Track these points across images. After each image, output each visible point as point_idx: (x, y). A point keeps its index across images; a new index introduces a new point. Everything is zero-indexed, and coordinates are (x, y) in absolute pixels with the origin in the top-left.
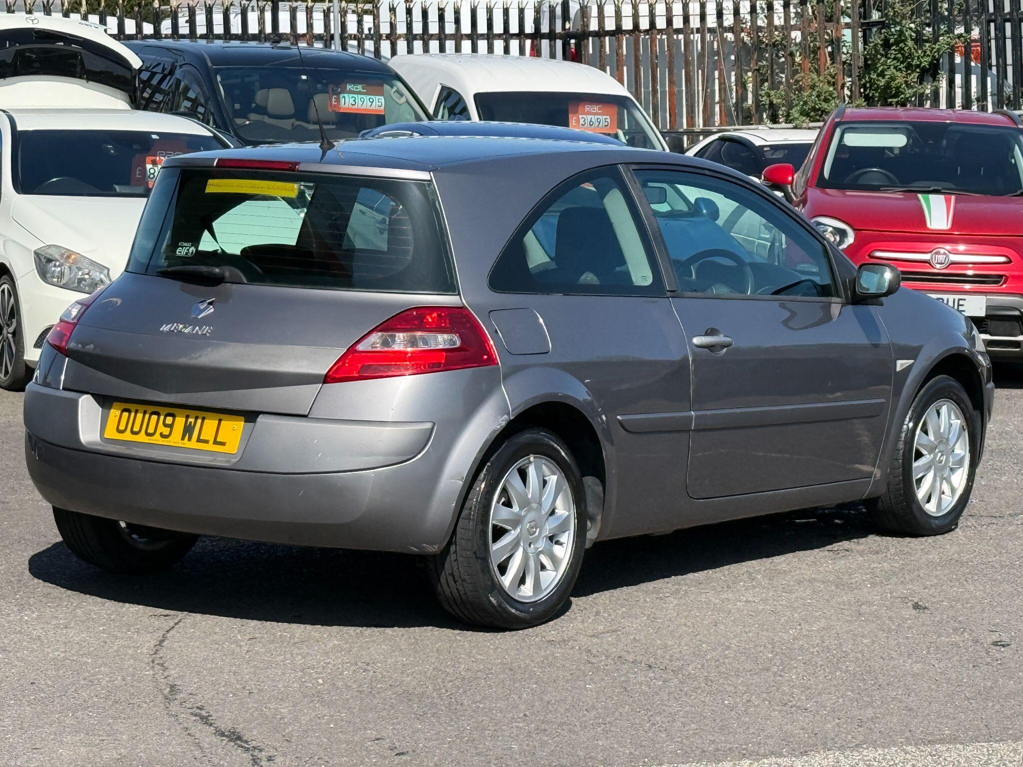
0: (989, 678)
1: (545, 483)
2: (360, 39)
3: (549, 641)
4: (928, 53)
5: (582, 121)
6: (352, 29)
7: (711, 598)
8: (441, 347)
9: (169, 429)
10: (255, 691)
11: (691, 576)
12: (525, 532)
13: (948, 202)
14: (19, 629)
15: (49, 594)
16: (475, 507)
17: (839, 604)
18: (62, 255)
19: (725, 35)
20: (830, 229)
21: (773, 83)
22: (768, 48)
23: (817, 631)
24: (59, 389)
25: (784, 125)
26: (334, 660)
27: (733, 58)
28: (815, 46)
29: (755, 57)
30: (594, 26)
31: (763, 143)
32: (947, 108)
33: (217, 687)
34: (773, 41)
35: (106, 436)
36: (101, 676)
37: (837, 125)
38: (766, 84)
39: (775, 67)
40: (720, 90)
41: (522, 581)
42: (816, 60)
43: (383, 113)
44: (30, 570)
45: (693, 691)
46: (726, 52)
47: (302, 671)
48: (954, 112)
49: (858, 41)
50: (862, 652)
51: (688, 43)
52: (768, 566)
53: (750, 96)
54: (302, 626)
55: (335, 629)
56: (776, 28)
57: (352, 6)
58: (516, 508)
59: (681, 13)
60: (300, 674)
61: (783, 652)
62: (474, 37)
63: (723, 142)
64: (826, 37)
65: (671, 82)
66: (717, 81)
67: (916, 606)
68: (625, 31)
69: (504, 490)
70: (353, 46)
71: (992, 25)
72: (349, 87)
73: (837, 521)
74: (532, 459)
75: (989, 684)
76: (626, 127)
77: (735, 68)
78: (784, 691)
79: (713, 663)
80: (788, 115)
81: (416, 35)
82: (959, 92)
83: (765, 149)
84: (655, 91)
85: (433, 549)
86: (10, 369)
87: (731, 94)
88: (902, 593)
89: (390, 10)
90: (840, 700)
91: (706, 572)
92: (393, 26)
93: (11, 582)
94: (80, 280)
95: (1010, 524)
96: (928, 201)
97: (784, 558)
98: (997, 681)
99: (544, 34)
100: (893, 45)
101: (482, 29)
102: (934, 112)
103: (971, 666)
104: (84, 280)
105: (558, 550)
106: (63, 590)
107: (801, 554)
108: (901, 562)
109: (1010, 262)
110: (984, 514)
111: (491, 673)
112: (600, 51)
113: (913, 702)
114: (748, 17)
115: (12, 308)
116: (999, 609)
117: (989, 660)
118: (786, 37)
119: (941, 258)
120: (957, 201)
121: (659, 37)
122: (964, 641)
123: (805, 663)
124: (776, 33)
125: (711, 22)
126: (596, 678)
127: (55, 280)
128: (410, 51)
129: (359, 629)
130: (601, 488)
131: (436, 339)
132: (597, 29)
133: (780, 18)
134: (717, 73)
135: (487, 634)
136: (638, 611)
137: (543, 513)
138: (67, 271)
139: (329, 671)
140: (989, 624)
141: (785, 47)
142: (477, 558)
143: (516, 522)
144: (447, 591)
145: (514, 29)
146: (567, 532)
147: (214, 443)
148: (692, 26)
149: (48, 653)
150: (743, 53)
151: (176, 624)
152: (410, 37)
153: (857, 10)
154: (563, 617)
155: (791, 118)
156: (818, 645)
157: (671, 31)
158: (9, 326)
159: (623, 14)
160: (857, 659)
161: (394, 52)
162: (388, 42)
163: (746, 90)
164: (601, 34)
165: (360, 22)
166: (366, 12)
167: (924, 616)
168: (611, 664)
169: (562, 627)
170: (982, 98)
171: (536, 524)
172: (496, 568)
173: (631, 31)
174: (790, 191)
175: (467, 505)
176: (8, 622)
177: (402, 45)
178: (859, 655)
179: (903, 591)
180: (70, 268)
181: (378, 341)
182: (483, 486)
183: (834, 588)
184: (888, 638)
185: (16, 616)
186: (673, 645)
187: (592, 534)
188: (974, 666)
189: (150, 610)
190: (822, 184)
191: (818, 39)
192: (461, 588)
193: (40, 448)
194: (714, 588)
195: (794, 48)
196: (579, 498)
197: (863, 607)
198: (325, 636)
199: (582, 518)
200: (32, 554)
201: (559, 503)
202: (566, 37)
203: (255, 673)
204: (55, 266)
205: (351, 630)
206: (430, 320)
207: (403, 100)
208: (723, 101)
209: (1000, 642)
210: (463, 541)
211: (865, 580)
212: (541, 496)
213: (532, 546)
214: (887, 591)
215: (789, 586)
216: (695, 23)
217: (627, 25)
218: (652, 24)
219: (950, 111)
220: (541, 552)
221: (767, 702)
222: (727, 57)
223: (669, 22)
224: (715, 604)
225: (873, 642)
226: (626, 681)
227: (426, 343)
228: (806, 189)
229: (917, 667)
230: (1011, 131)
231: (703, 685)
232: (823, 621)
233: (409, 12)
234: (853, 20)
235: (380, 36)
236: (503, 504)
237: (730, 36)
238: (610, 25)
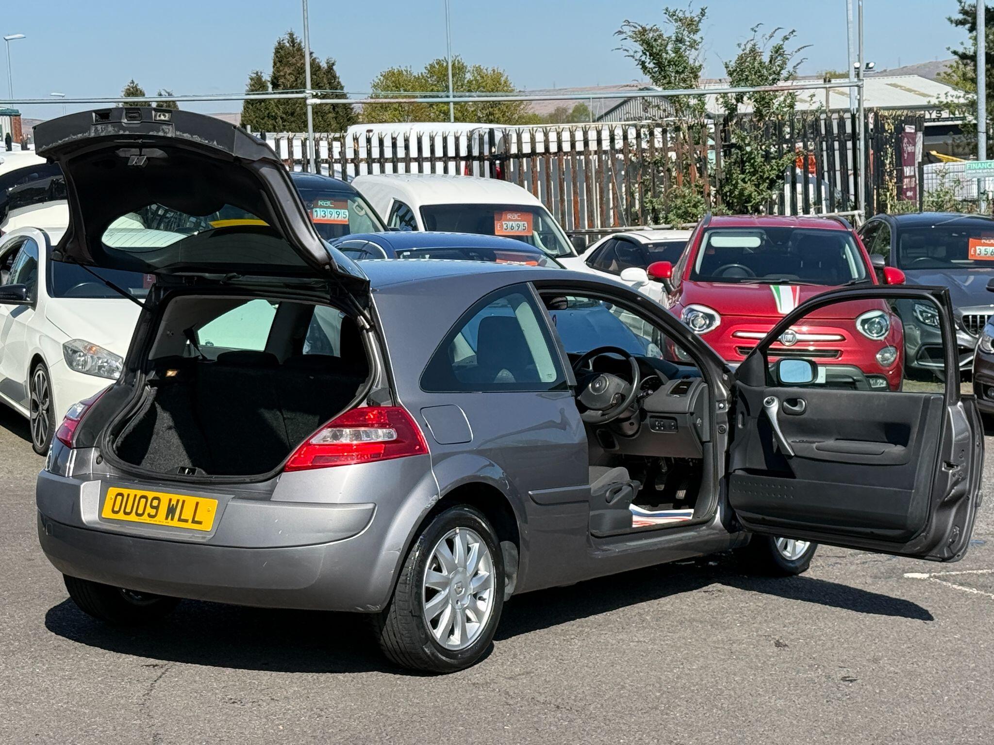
0: (840, 713)
1: (469, 549)
2: (330, 162)
3: (474, 684)
4: (775, 167)
5: (505, 226)
6: (324, 155)
7: (608, 639)
8: (380, 440)
9: (155, 510)
10: (225, 738)
11: (592, 618)
12: (453, 592)
13: (794, 291)
14: (31, 681)
15: (59, 646)
16: (411, 574)
17: (715, 642)
18: (85, 348)
19: (617, 156)
20: (701, 314)
21: (654, 193)
22: (651, 165)
23: (697, 669)
24: (64, 476)
25: (663, 226)
26: (293, 707)
27: (623, 173)
28: (687, 164)
29: (641, 172)
30: (514, 150)
31: (648, 241)
32: (791, 215)
33: (194, 734)
34: (654, 159)
35: (103, 516)
36: (96, 726)
37: (705, 230)
38: (649, 193)
39: (656, 180)
40: (613, 198)
41: (452, 632)
42: (687, 174)
43: (347, 223)
44: (46, 623)
45: (594, 731)
46: (618, 168)
47: (266, 717)
48: (797, 218)
49: (720, 159)
50: (734, 689)
51: (588, 162)
52: (655, 607)
53: (637, 202)
54: (269, 673)
55: (297, 675)
56: (657, 150)
57: (325, 135)
58: (445, 573)
59: (582, 138)
60: (264, 720)
61: (669, 690)
62: (420, 160)
63: (616, 241)
64: (695, 156)
65: (575, 193)
66: (611, 192)
67: (778, 644)
68: (538, 153)
69: (435, 557)
70: (324, 168)
71: (824, 143)
72: (320, 203)
73: (711, 563)
74: (458, 531)
75: (840, 718)
76: (541, 229)
77: (625, 181)
78: (670, 729)
79: (610, 703)
80: (666, 218)
81: (375, 159)
82: (800, 198)
83: (649, 246)
84: (562, 200)
85: (377, 608)
86: (45, 439)
87: (622, 202)
88: (766, 631)
89: (354, 139)
90: (717, 737)
91: (604, 614)
92: (356, 152)
93: (29, 635)
94: (100, 367)
95: (852, 563)
96: (778, 291)
97: (668, 600)
98: (847, 715)
99: (475, 157)
100: (746, 162)
101: (426, 153)
102: (780, 218)
103: (825, 701)
104: (104, 367)
105: (481, 605)
106: (71, 642)
107: (682, 595)
108: (764, 601)
109: (844, 339)
110: (830, 554)
111: (425, 716)
112: (519, 170)
113: (778, 737)
114: (634, 141)
115: (46, 389)
116: (846, 645)
117: (839, 695)
118: (665, 156)
119: (790, 337)
120: (801, 290)
121: (565, 157)
122: (818, 677)
123: (687, 701)
124: (657, 154)
125: (606, 145)
126: (513, 720)
127: (80, 367)
128: (370, 172)
129: (315, 675)
130: (516, 552)
131: (376, 433)
132: (516, 152)
133: (659, 142)
134: (611, 185)
135: (423, 678)
136: (549, 653)
137: (468, 575)
138: (89, 360)
139: (289, 717)
140: (838, 660)
141: (664, 164)
142: (412, 616)
143: (445, 584)
144: (389, 644)
145: (451, 153)
146: (488, 590)
147: (192, 522)
148: (591, 149)
149: (53, 704)
150: (631, 170)
151: (163, 673)
152: (370, 161)
153: (719, 135)
154: (486, 660)
155: (669, 220)
156: (697, 684)
157: (574, 153)
158: (43, 404)
159: (537, 140)
160: (730, 696)
161: (357, 173)
162: (353, 165)
163: (634, 199)
164: (519, 156)
165: (330, 150)
166: (335, 139)
167: (785, 654)
168: (525, 706)
169: (485, 670)
170: (818, 202)
171: (463, 585)
172: (429, 624)
173: (544, 154)
174: (669, 283)
175: (404, 572)
176: (22, 674)
177: (363, 167)
178: (733, 693)
179: (766, 629)
180: (92, 357)
181: (328, 434)
182: (417, 554)
183: (710, 627)
184: (755, 675)
185: (29, 668)
186: (577, 686)
187: (509, 590)
188: (827, 701)
189: (143, 660)
190: (694, 278)
191: (689, 158)
192: (399, 641)
193: (49, 526)
194: (611, 630)
195: (670, 166)
196: (498, 561)
197: (735, 645)
198: (287, 682)
199: (501, 577)
200: (49, 608)
201: (481, 565)
202: (493, 158)
203: (226, 720)
204: (80, 356)
205: (310, 676)
206: (372, 417)
207: (363, 212)
208: (615, 207)
209: (848, 677)
210: (401, 603)
211: (734, 620)
212: (466, 561)
213: (459, 603)
214: (753, 629)
215: (672, 626)
216: (593, 146)
217: (540, 148)
218: (560, 147)
219: (794, 218)
220: (466, 608)
221: (656, 741)
222: (617, 173)
223: (573, 146)
224: (612, 645)
225: (743, 680)
226: (537, 722)
227: (368, 436)
228: (682, 282)
229: (780, 703)
230: (842, 234)
231: (602, 724)
232: (702, 659)
233: (369, 140)
234: (716, 143)
235: (346, 161)
236: (435, 570)
237: (621, 156)
238: (527, 149)
